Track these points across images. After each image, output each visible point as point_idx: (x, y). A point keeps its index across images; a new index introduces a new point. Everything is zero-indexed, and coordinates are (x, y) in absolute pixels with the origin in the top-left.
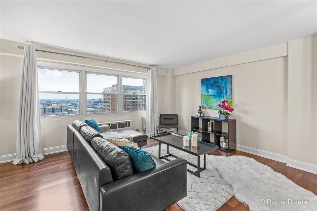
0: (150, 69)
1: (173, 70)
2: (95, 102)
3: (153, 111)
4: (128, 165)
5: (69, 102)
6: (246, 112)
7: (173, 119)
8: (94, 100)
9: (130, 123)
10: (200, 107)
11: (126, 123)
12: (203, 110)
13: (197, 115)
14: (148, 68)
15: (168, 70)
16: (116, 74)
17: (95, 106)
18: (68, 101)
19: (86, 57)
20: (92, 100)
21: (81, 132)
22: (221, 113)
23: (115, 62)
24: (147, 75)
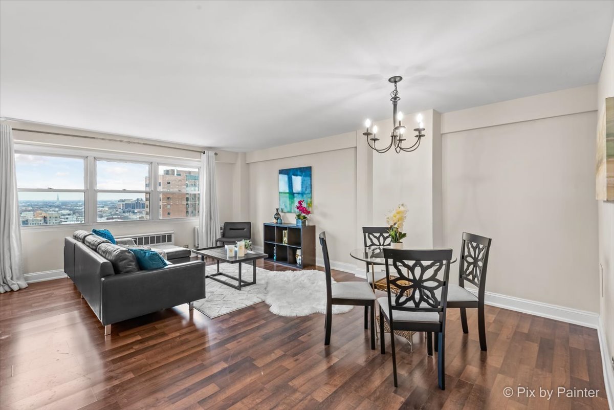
0: (204, 153)
1: (245, 154)
2: (127, 206)
3: (211, 218)
4: (132, 261)
5: (64, 207)
6: (324, 215)
7: (244, 229)
8: (124, 203)
9: (171, 235)
10: (277, 210)
11: (164, 237)
12: (282, 214)
13: (273, 221)
14: (201, 152)
15: (237, 153)
16: (147, 161)
17: (127, 214)
18: (62, 206)
19: (94, 138)
20: (119, 201)
21: (85, 242)
22: (299, 217)
23: (144, 144)
24: (200, 161)
